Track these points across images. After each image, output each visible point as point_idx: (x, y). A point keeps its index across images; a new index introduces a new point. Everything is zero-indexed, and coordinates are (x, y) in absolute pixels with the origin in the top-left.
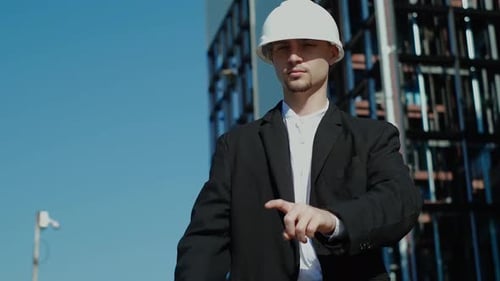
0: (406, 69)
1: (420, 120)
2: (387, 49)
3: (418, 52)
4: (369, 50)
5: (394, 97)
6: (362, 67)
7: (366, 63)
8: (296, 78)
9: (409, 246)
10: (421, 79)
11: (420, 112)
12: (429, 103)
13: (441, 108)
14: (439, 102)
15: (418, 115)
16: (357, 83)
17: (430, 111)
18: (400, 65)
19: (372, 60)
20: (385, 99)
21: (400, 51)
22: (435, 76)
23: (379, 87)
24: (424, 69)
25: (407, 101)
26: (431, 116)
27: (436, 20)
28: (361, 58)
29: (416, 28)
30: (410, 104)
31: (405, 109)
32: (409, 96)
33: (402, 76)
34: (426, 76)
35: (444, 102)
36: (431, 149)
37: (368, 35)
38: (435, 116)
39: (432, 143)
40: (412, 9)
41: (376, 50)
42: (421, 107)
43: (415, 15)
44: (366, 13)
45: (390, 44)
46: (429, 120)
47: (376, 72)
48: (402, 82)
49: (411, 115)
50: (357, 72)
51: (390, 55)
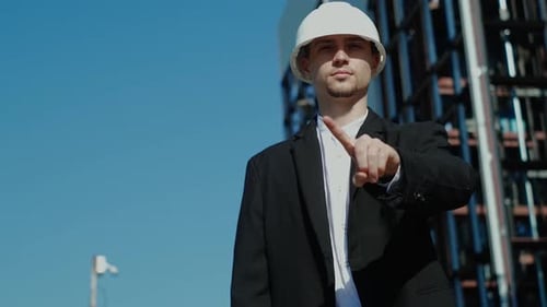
0: (500, 93)
1: (517, 150)
2: (477, 71)
3: (512, 72)
4: (457, 73)
5: (486, 124)
6: (449, 92)
7: (454, 87)
8: (341, 80)
9: (509, 288)
10: (516, 104)
11: (516, 139)
12: (527, 129)
13: (541, 135)
14: (538, 128)
15: (514, 144)
16: (445, 109)
17: (528, 139)
18: (492, 88)
19: (461, 83)
20: (477, 126)
21: (492, 72)
22: (533, 99)
23: (470, 113)
24: (520, 92)
25: (501, 128)
26: (530, 144)
27: (531, 38)
28: (448, 82)
29: (508, 47)
30: (506, 132)
31: (500, 136)
32: (505, 123)
33: (495, 101)
34: (522, 100)
35: (543, 127)
36: (531, 180)
37: (455, 56)
38: (534, 144)
39: (532, 174)
40: (505, 25)
41: (465, 73)
42: (517, 134)
43: (507, 32)
44: (452, 32)
45: (480, 64)
46: (528, 149)
47: (465, 97)
48: (496, 107)
49: (508, 144)
50: (444, 97)
51: (481, 77)
